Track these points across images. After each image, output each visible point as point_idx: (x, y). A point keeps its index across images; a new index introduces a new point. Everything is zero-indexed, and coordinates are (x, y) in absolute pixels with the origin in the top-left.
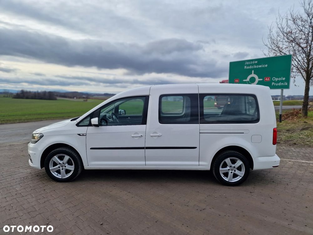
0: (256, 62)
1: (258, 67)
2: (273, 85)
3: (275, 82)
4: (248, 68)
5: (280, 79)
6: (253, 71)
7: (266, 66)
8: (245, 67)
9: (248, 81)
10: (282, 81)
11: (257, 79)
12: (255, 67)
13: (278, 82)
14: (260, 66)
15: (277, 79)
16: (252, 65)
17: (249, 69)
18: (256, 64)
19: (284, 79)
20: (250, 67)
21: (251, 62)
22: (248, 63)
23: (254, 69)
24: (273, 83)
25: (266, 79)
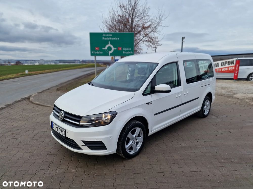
0: (111, 35)
1: (112, 39)
2: (124, 53)
3: (125, 51)
4: (105, 39)
5: (128, 49)
6: (109, 42)
7: (118, 39)
8: (103, 38)
9: (106, 50)
10: (129, 51)
11: (113, 49)
12: (111, 39)
13: (127, 51)
14: (114, 39)
15: (126, 49)
16: (108, 37)
17: (106, 40)
18: (111, 37)
19: (130, 49)
20: (107, 39)
21: (107, 35)
22: (105, 35)
23: (110, 40)
24: (124, 52)
25: (119, 49)
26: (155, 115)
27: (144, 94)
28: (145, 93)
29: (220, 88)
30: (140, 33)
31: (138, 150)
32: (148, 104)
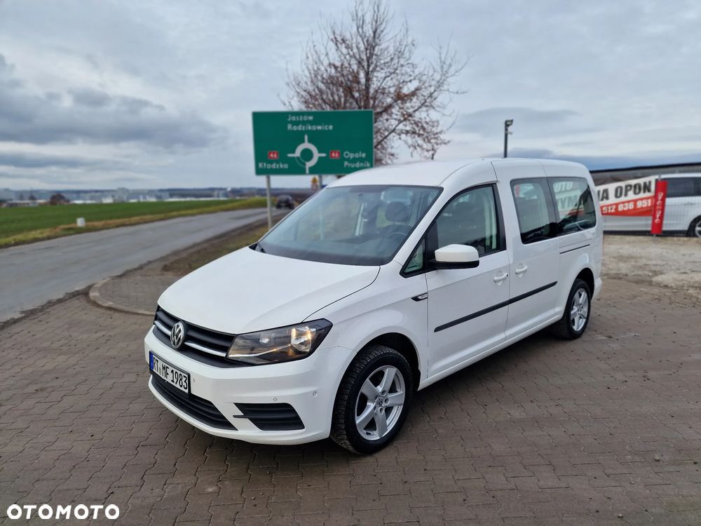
0: (311, 118)
1: (314, 128)
2: (347, 166)
3: (348, 160)
4: (295, 128)
5: (357, 155)
6: (306, 137)
7: (331, 127)
8: (289, 127)
9: (298, 158)
10: (361, 160)
11: (316, 155)
12: (310, 128)
13: (354, 160)
14: (319, 128)
15: (352, 156)
16: (304, 123)
17: (298, 131)
18: (311, 123)
19: (364, 155)
20: (300, 128)
21: (301, 117)
22: (294, 118)
23: (307, 132)
24: (346, 163)
25: (333, 155)
26: (437, 330)
27: (405, 272)
28: (408, 270)
29: (614, 258)
30: (389, 112)
31: (390, 429)
32: (416, 299)
